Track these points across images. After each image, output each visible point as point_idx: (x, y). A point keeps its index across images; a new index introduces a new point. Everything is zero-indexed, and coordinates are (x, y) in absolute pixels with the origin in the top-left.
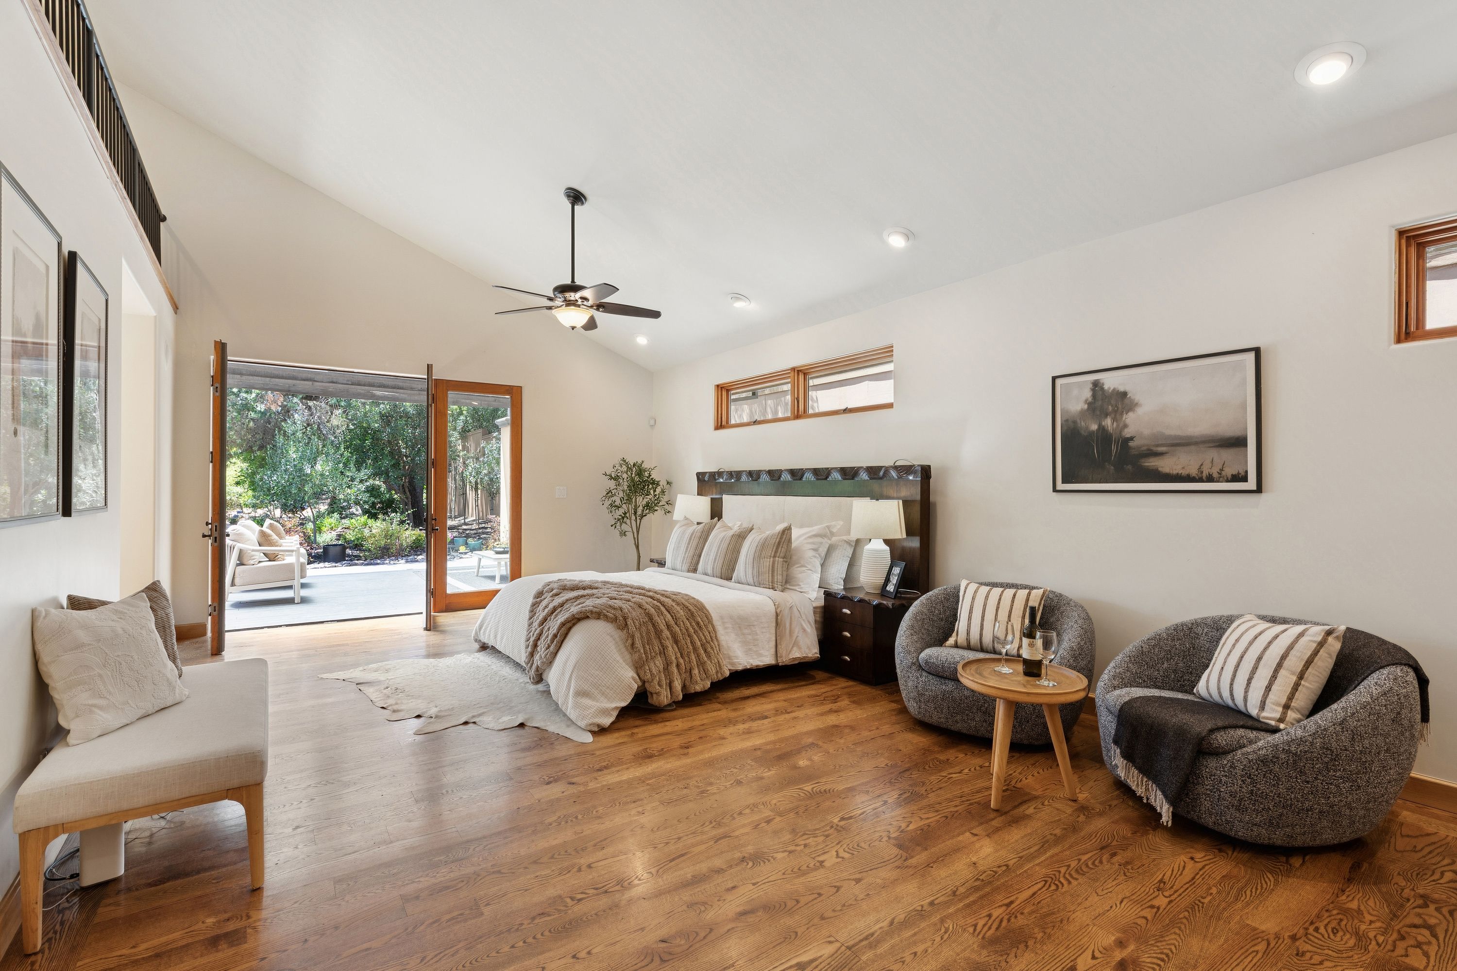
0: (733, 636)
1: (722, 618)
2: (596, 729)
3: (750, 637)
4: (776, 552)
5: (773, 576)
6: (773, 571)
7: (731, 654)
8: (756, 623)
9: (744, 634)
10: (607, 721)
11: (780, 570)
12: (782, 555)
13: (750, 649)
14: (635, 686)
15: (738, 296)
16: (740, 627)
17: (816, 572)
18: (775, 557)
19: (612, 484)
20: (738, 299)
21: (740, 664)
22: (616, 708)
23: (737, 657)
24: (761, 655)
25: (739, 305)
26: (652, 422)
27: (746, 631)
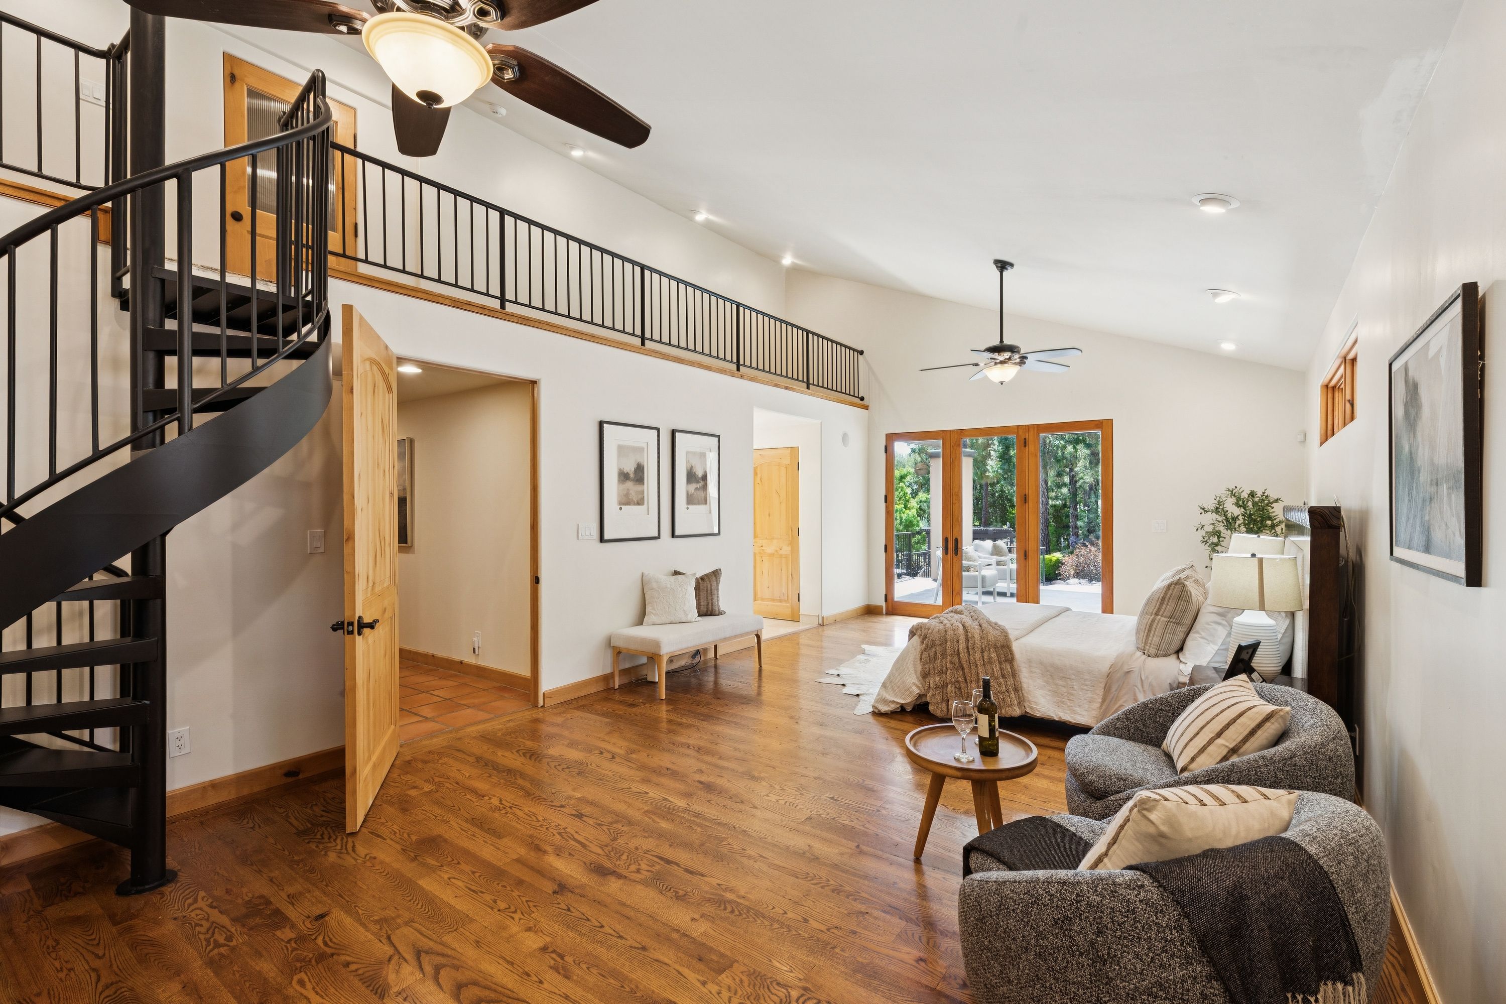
0: (1040, 682)
1: (1030, 661)
2: (876, 711)
3: (1064, 689)
4: (1159, 610)
5: (1148, 636)
6: (1149, 631)
7: (1031, 698)
8: (1074, 677)
9: (1056, 684)
10: (884, 708)
11: (1159, 632)
12: (1167, 613)
13: (1063, 702)
14: (916, 691)
16: (1052, 676)
17: (1214, 643)
18: (1157, 614)
21: (1039, 711)
22: (893, 702)
23: (1036, 703)
24: (1074, 712)
25: (1223, 299)
27: (1060, 682)
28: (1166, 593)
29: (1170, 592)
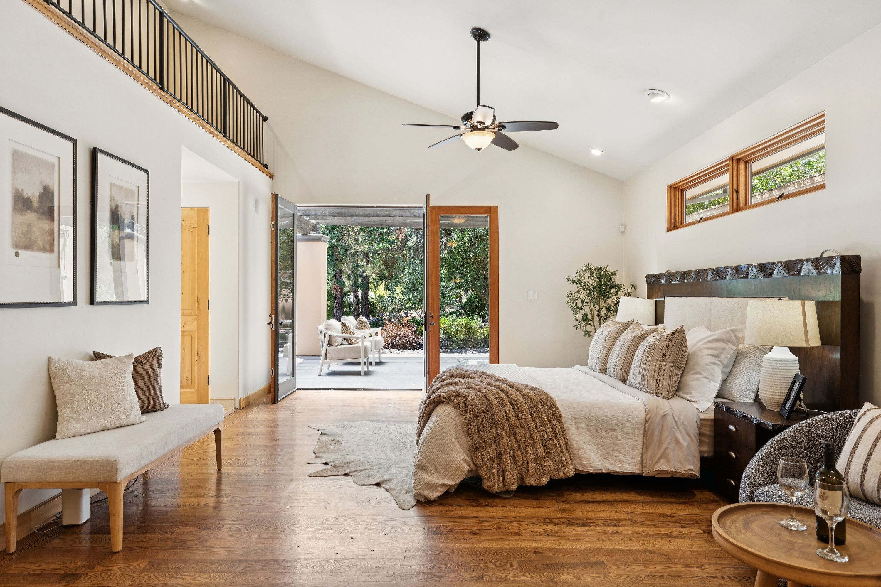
0: (587, 437)
1: (575, 417)
2: (422, 500)
3: (609, 441)
4: (664, 356)
5: (658, 381)
6: (658, 376)
7: (582, 455)
8: (617, 427)
9: (601, 437)
10: (433, 495)
11: (667, 377)
12: (671, 359)
13: (609, 454)
14: (467, 468)
15: (654, 92)
16: (597, 430)
17: (714, 380)
18: (662, 360)
19: (575, 288)
20: (654, 95)
21: (592, 467)
22: (443, 485)
23: (588, 459)
24: (621, 462)
25: (657, 100)
26: (622, 229)
27: (605, 434)
28: (670, 341)
29: (674, 339)
